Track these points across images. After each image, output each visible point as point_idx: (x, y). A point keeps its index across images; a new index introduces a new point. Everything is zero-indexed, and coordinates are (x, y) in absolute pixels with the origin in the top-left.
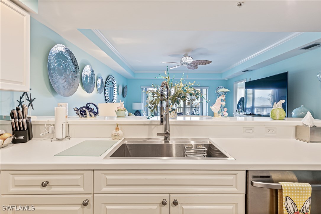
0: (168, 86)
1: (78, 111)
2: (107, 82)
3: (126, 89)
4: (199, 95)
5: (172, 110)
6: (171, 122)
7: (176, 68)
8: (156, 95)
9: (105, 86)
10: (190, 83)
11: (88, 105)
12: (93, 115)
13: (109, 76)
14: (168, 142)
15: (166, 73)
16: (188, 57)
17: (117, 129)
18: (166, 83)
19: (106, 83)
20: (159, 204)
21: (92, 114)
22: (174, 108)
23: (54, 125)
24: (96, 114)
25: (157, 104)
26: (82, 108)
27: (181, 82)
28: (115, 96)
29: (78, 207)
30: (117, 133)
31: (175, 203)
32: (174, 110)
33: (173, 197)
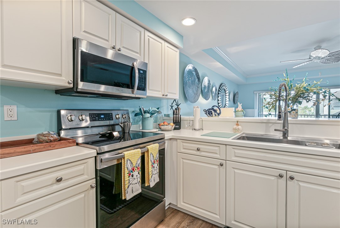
0: (287, 88)
1: (206, 112)
2: (220, 89)
3: (237, 95)
4: (327, 93)
5: (292, 110)
6: (290, 120)
7: (302, 66)
8: (273, 97)
9: (219, 94)
10: (315, 82)
11: (213, 108)
12: (217, 115)
13: (221, 84)
14: (287, 138)
15: (285, 75)
16: (320, 50)
17: (237, 125)
18: (285, 84)
19: (219, 91)
20: (277, 176)
21: (216, 113)
22: (295, 108)
23: (193, 121)
24: (219, 114)
25: (274, 104)
26: (210, 109)
27: (303, 82)
28: (227, 102)
29: (217, 167)
30: (237, 127)
31: (292, 178)
32: (294, 110)
33: (290, 174)
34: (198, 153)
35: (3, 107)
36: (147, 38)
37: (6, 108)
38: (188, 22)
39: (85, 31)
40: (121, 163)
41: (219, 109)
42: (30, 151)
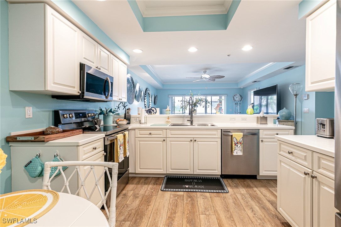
1: (147, 111)
2: (146, 93)
3: (156, 98)
6: (194, 115)
9: (145, 97)
13: (147, 89)
16: (206, 74)
20: (189, 141)
23: (138, 117)
24: (156, 113)
26: (150, 110)
29: (161, 142)
30: (168, 120)
31: (195, 141)
32: (195, 110)
33: (195, 139)
34: (150, 136)
35: (25, 108)
36: (111, 58)
37: (27, 108)
38: (137, 51)
39: (84, 58)
40: (114, 142)
41: (156, 109)
42: (65, 136)
